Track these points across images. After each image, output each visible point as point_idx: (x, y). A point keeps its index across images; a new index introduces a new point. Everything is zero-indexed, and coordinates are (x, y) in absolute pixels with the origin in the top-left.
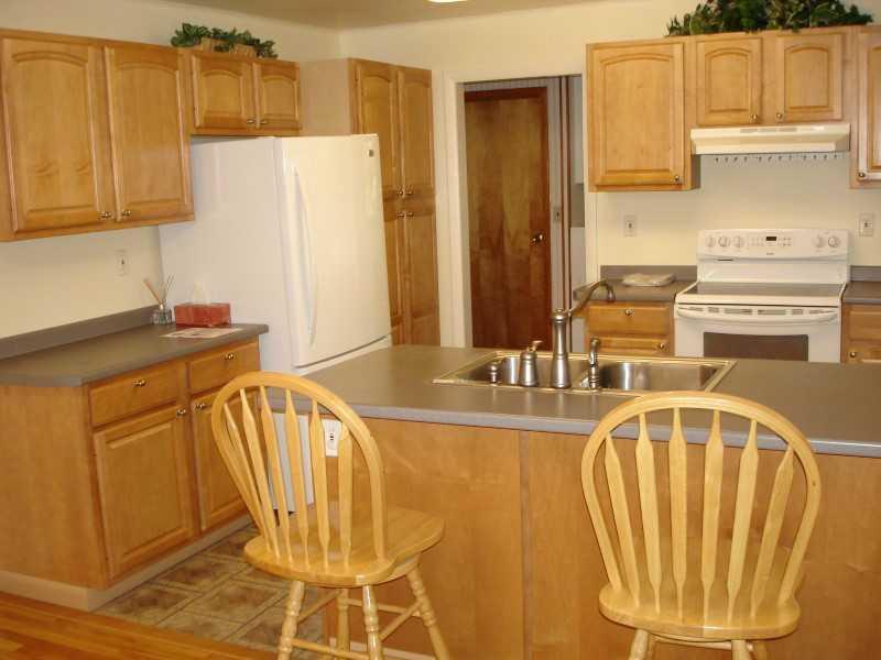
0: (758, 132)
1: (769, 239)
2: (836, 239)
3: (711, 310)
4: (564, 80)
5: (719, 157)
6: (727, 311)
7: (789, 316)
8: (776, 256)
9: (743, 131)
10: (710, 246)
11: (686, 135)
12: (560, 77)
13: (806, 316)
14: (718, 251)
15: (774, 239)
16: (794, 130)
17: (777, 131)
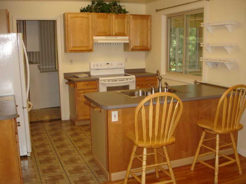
0: (109, 38)
1: (107, 64)
2: (122, 63)
3: (108, 81)
4: (24, 21)
5: (96, 44)
6: (112, 81)
7: (125, 81)
8: (110, 68)
9: (106, 37)
10: (94, 66)
11: (93, 38)
12: (23, 21)
13: (129, 81)
14: (96, 67)
15: (108, 64)
16: (117, 38)
17: (113, 38)
